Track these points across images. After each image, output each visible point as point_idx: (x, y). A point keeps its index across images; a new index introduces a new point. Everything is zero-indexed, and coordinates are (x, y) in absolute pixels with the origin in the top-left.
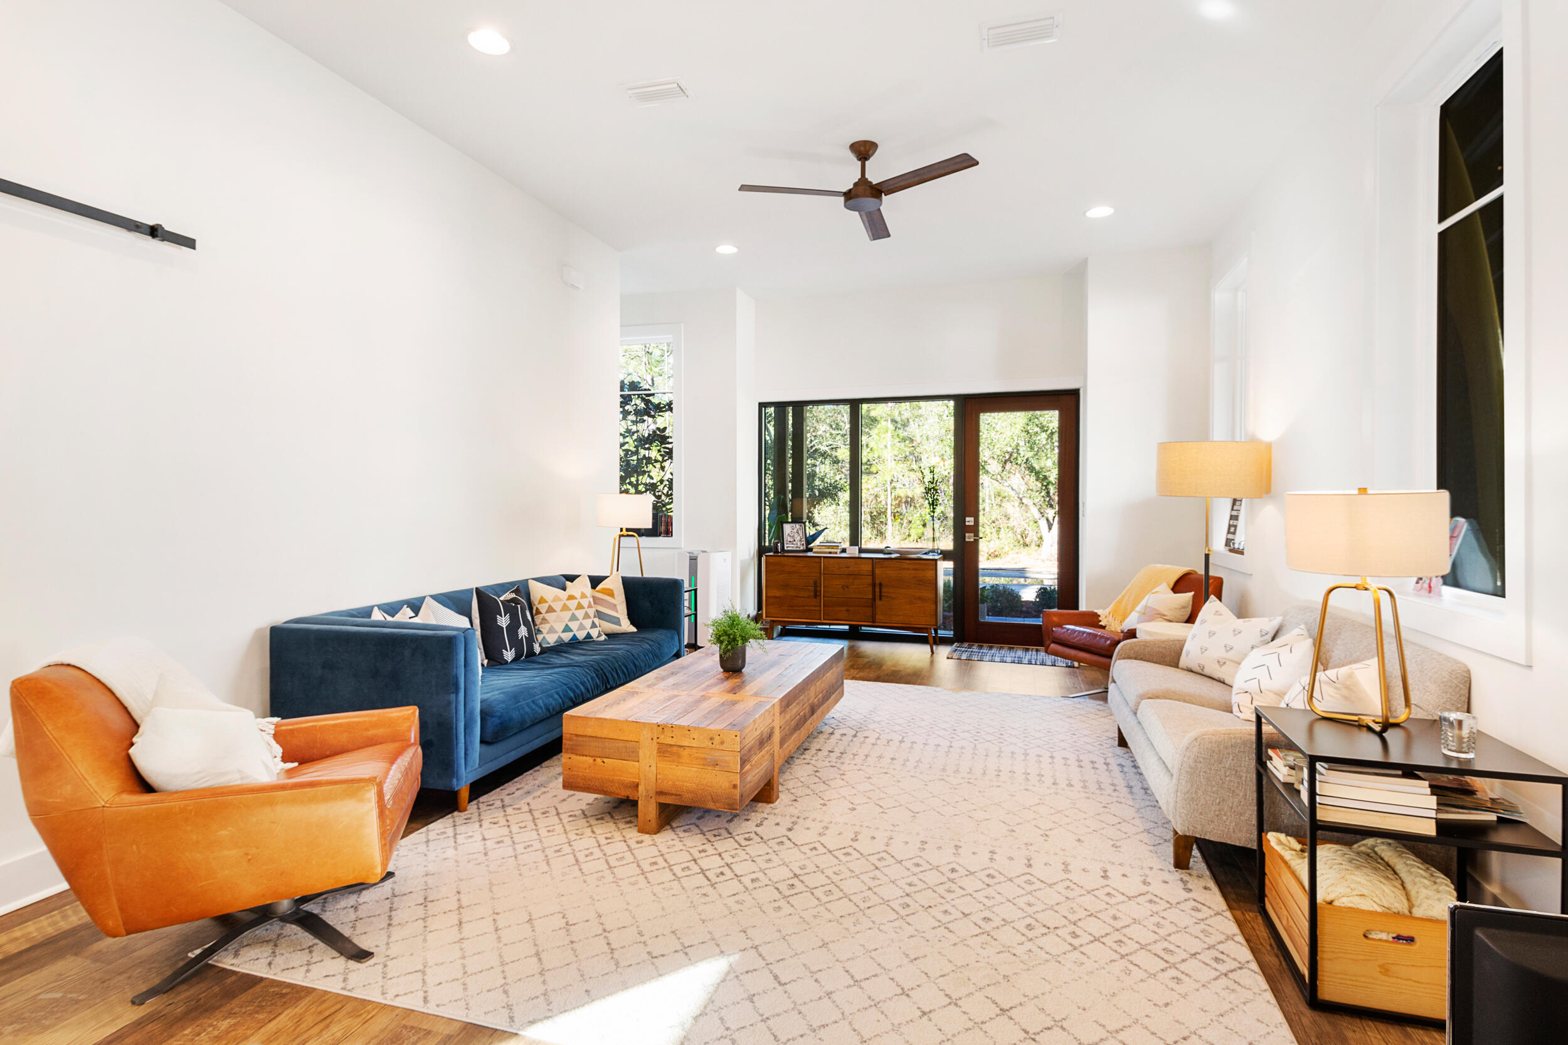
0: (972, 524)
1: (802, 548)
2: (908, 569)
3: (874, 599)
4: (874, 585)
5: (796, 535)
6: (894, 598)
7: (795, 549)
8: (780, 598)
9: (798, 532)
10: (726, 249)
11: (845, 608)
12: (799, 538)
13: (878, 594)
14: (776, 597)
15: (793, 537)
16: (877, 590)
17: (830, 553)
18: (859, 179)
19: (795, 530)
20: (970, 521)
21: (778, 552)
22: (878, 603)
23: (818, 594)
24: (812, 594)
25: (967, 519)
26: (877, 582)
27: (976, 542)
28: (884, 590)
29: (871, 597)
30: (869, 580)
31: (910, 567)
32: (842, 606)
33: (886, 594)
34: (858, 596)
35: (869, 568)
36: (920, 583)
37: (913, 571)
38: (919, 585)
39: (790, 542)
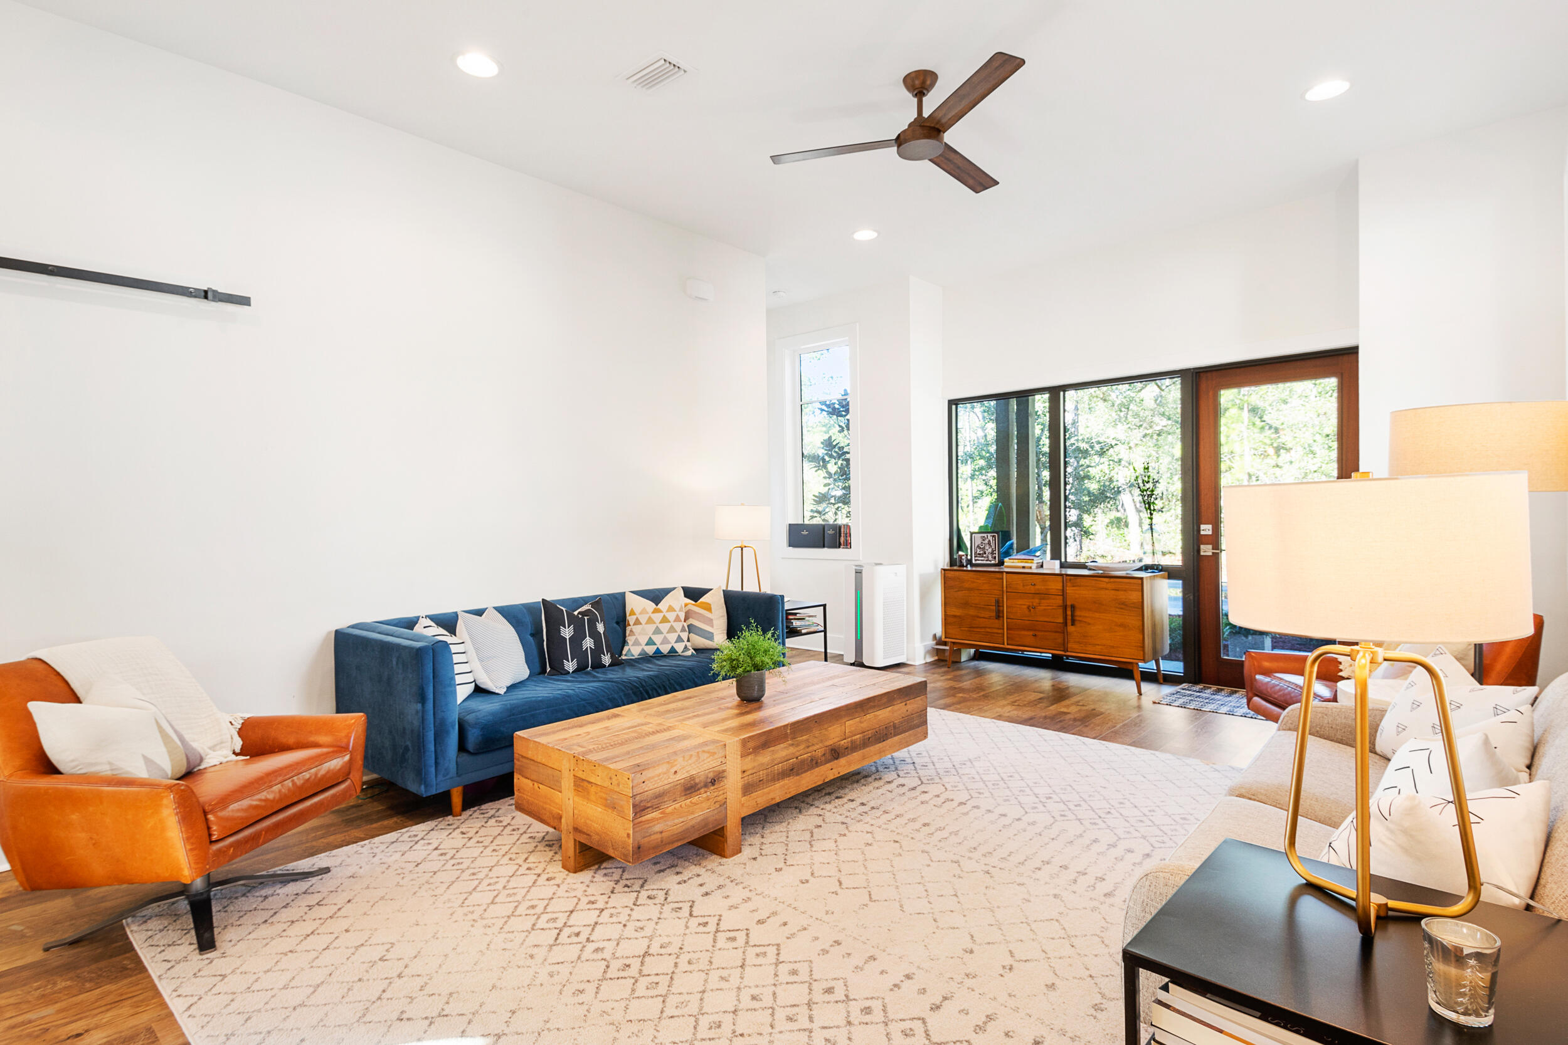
0: (1210, 533)
1: (993, 562)
2: (1106, 589)
3: (1065, 624)
4: (1065, 607)
5: (987, 547)
6: (1089, 624)
7: (984, 562)
8: (959, 617)
9: (989, 543)
10: (865, 235)
11: (1031, 633)
12: (990, 550)
13: (1069, 617)
14: (955, 616)
15: (984, 548)
16: (1069, 613)
17: (1024, 567)
18: (915, 119)
19: (986, 541)
20: (1206, 529)
21: (963, 566)
22: (1071, 629)
23: (1000, 614)
24: (994, 614)
25: (1203, 527)
26: (1069, 603)
27: (1216, 557)
28: (1078, 613)
29: (1061, 620)
30: (1059, 601)
31: (1109, 586)
32: (1029, 630)
33: (1080, 619)
34: (1046, 619)
35: (1059, 586)
36: (1123, 606)
37: (1113, 592)
38: (1122, 608)
39: (979, 554)
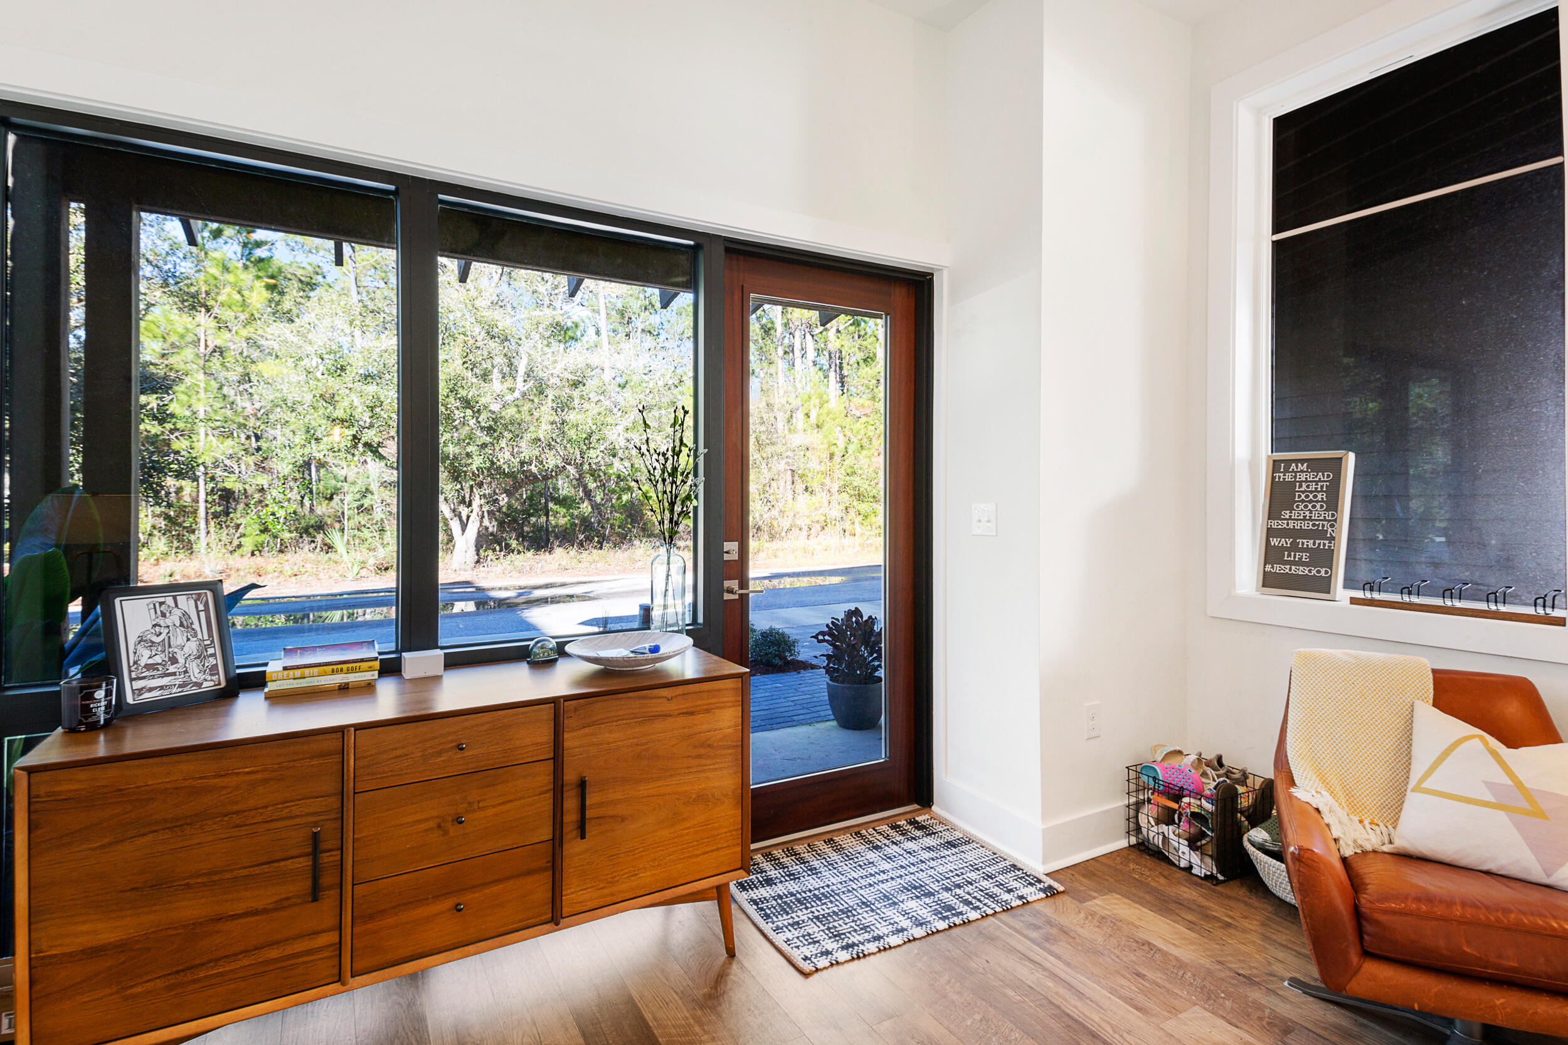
0: (736, 555)
1: (208, 685)
2: (666, 716)
3: (557, 842)
4: (558, 791)
5: (179, 638)
6: (623, 819)
8: (120, 947)
9: (185, 624)
11: (449, 903)
12: (192, 647)
13: (571, 817)
14: (95, 952)
16: (571, 803)
19: (174, 618)
20: (732, 550)
22: (574, 848)
23: (328, 879)
24: (301, 885)
25: (727, 546)
26: (570, 776)
28: (593, 799)
29: (546, 833)
30: (543, 776)
31: (672, 707)
32: (437, 897)
33: (601, 812)
34: (503, 843)
35: (544, 735)
36: (703, 751)
37: (683, 721)
38: (699, 757)
39: (148, 667)
